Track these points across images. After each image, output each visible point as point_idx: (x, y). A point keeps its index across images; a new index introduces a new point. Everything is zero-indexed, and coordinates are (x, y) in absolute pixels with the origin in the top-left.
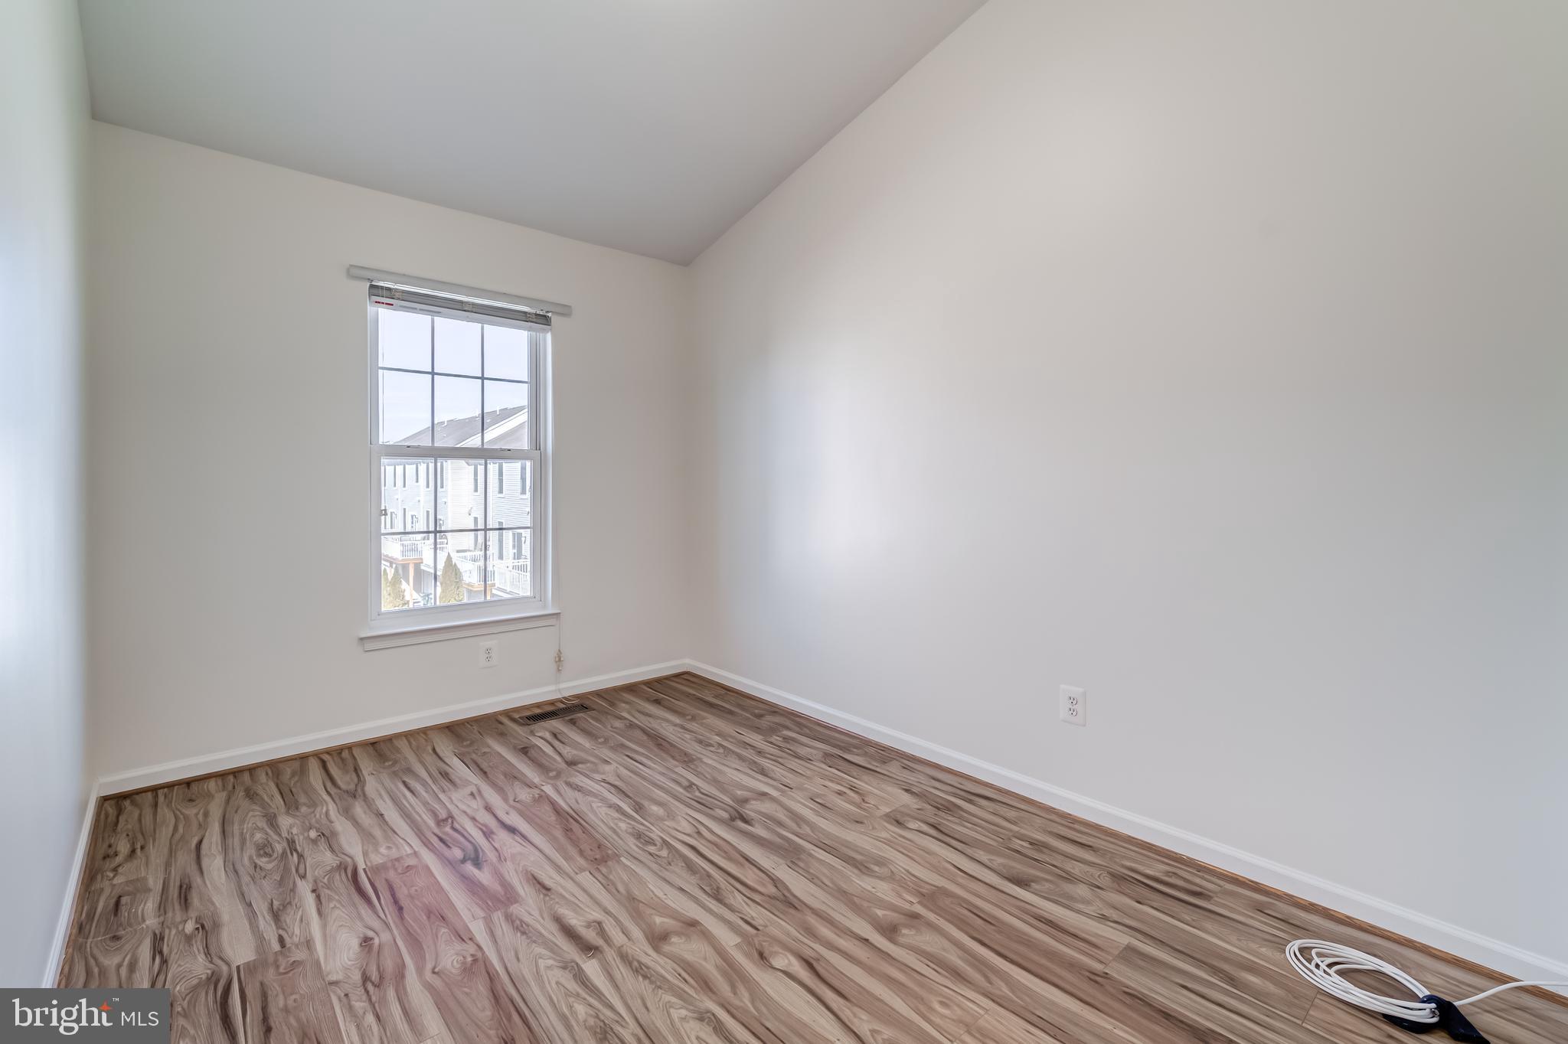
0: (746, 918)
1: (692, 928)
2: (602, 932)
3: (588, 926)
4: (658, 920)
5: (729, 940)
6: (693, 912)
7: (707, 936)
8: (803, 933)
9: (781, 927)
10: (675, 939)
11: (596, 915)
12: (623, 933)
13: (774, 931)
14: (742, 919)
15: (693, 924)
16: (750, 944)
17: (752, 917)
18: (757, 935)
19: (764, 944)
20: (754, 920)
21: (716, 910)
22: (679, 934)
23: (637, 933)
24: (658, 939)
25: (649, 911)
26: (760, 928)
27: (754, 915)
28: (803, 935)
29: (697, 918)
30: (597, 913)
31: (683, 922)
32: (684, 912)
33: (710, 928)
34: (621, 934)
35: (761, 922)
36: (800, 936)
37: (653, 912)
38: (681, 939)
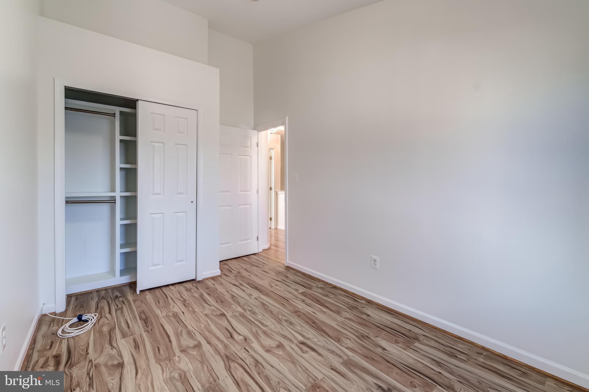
0: (247, 352)
1: (268, 349)
2: (301, 349)
3: (307, 351)
4: (281, 353)
5: (255, 345)
6: (267, 356)
7: (263, 347)
8: (229, 346)
9: (236, 349)
10: (274, 346)
11: (306, 356)
12: (293, 348)
13: (238, 347)
14: (249, 352)
15: (268, 351)
16: (248, 343)
17: (245, 353)
18: (245, 346)
19: (244, 343)
20: (244, 352)
21: (258, 356)
22: (273, 347)
23: (288, 348)
24: (280, 346)
25: (285, 357)
26: (243, 348)
27: (244, 354)
28: (229, 345)
29: (266, 353)
30: (305, 356)
31: (271, 352)
32: (271, 356)
33: (261, 349)
34: (294, 348)
35: (242, 351)
36: (230, 345)
37: (283, 356)
38: (272, 346)
